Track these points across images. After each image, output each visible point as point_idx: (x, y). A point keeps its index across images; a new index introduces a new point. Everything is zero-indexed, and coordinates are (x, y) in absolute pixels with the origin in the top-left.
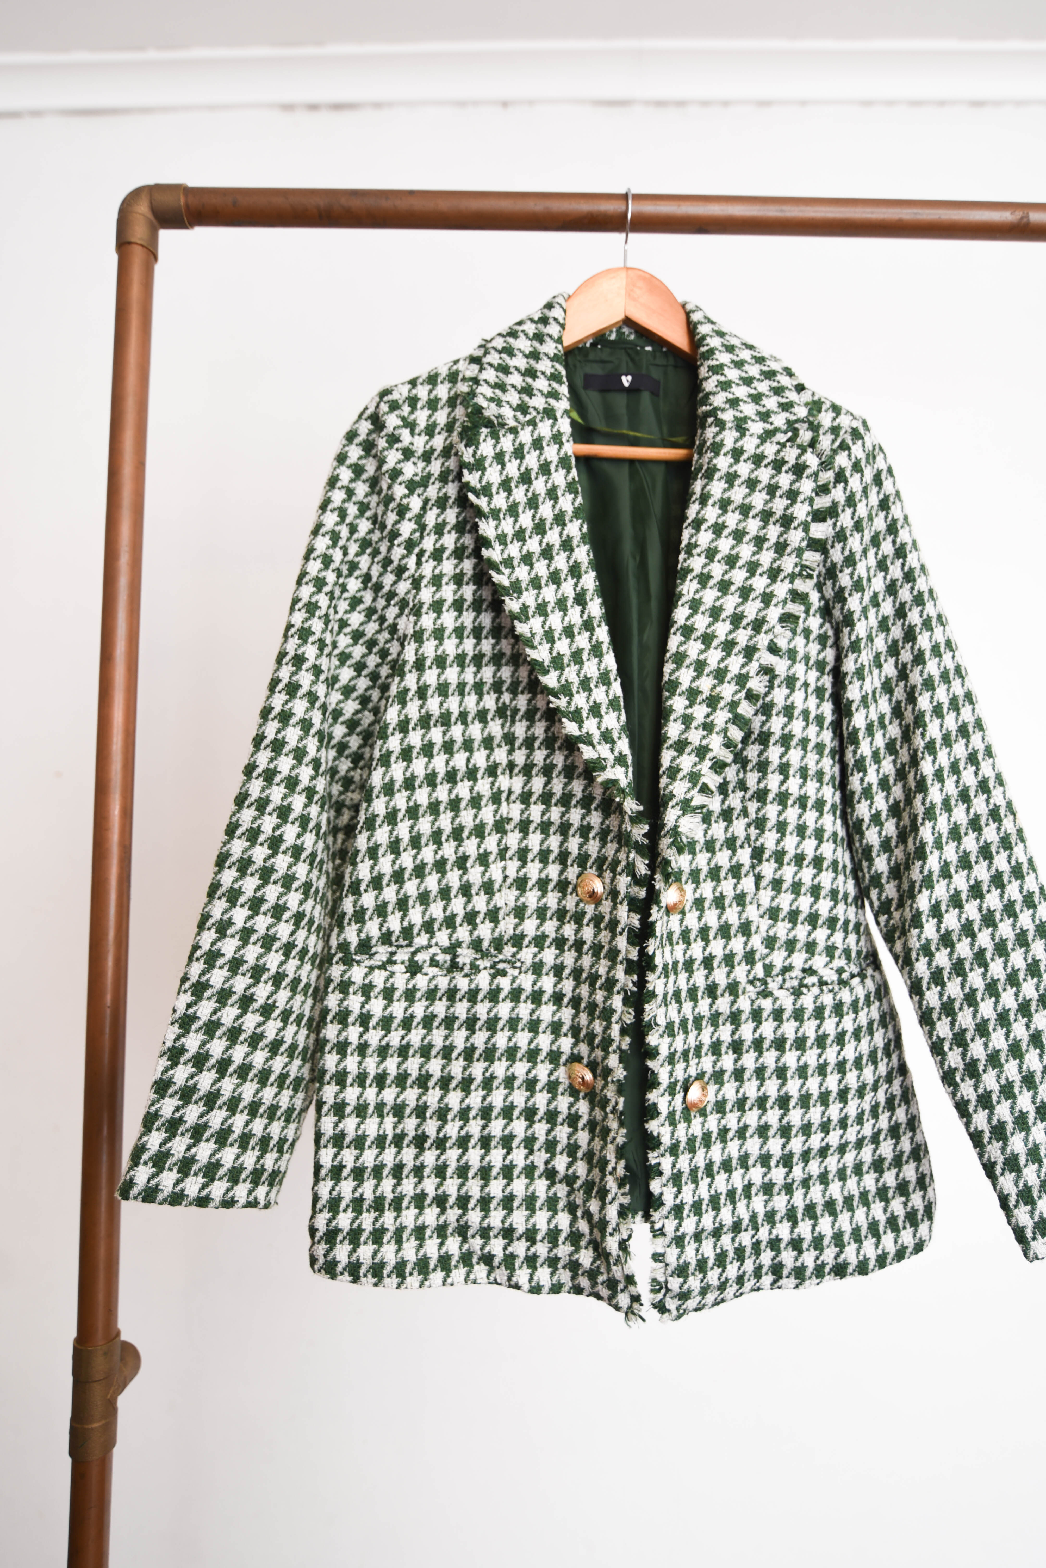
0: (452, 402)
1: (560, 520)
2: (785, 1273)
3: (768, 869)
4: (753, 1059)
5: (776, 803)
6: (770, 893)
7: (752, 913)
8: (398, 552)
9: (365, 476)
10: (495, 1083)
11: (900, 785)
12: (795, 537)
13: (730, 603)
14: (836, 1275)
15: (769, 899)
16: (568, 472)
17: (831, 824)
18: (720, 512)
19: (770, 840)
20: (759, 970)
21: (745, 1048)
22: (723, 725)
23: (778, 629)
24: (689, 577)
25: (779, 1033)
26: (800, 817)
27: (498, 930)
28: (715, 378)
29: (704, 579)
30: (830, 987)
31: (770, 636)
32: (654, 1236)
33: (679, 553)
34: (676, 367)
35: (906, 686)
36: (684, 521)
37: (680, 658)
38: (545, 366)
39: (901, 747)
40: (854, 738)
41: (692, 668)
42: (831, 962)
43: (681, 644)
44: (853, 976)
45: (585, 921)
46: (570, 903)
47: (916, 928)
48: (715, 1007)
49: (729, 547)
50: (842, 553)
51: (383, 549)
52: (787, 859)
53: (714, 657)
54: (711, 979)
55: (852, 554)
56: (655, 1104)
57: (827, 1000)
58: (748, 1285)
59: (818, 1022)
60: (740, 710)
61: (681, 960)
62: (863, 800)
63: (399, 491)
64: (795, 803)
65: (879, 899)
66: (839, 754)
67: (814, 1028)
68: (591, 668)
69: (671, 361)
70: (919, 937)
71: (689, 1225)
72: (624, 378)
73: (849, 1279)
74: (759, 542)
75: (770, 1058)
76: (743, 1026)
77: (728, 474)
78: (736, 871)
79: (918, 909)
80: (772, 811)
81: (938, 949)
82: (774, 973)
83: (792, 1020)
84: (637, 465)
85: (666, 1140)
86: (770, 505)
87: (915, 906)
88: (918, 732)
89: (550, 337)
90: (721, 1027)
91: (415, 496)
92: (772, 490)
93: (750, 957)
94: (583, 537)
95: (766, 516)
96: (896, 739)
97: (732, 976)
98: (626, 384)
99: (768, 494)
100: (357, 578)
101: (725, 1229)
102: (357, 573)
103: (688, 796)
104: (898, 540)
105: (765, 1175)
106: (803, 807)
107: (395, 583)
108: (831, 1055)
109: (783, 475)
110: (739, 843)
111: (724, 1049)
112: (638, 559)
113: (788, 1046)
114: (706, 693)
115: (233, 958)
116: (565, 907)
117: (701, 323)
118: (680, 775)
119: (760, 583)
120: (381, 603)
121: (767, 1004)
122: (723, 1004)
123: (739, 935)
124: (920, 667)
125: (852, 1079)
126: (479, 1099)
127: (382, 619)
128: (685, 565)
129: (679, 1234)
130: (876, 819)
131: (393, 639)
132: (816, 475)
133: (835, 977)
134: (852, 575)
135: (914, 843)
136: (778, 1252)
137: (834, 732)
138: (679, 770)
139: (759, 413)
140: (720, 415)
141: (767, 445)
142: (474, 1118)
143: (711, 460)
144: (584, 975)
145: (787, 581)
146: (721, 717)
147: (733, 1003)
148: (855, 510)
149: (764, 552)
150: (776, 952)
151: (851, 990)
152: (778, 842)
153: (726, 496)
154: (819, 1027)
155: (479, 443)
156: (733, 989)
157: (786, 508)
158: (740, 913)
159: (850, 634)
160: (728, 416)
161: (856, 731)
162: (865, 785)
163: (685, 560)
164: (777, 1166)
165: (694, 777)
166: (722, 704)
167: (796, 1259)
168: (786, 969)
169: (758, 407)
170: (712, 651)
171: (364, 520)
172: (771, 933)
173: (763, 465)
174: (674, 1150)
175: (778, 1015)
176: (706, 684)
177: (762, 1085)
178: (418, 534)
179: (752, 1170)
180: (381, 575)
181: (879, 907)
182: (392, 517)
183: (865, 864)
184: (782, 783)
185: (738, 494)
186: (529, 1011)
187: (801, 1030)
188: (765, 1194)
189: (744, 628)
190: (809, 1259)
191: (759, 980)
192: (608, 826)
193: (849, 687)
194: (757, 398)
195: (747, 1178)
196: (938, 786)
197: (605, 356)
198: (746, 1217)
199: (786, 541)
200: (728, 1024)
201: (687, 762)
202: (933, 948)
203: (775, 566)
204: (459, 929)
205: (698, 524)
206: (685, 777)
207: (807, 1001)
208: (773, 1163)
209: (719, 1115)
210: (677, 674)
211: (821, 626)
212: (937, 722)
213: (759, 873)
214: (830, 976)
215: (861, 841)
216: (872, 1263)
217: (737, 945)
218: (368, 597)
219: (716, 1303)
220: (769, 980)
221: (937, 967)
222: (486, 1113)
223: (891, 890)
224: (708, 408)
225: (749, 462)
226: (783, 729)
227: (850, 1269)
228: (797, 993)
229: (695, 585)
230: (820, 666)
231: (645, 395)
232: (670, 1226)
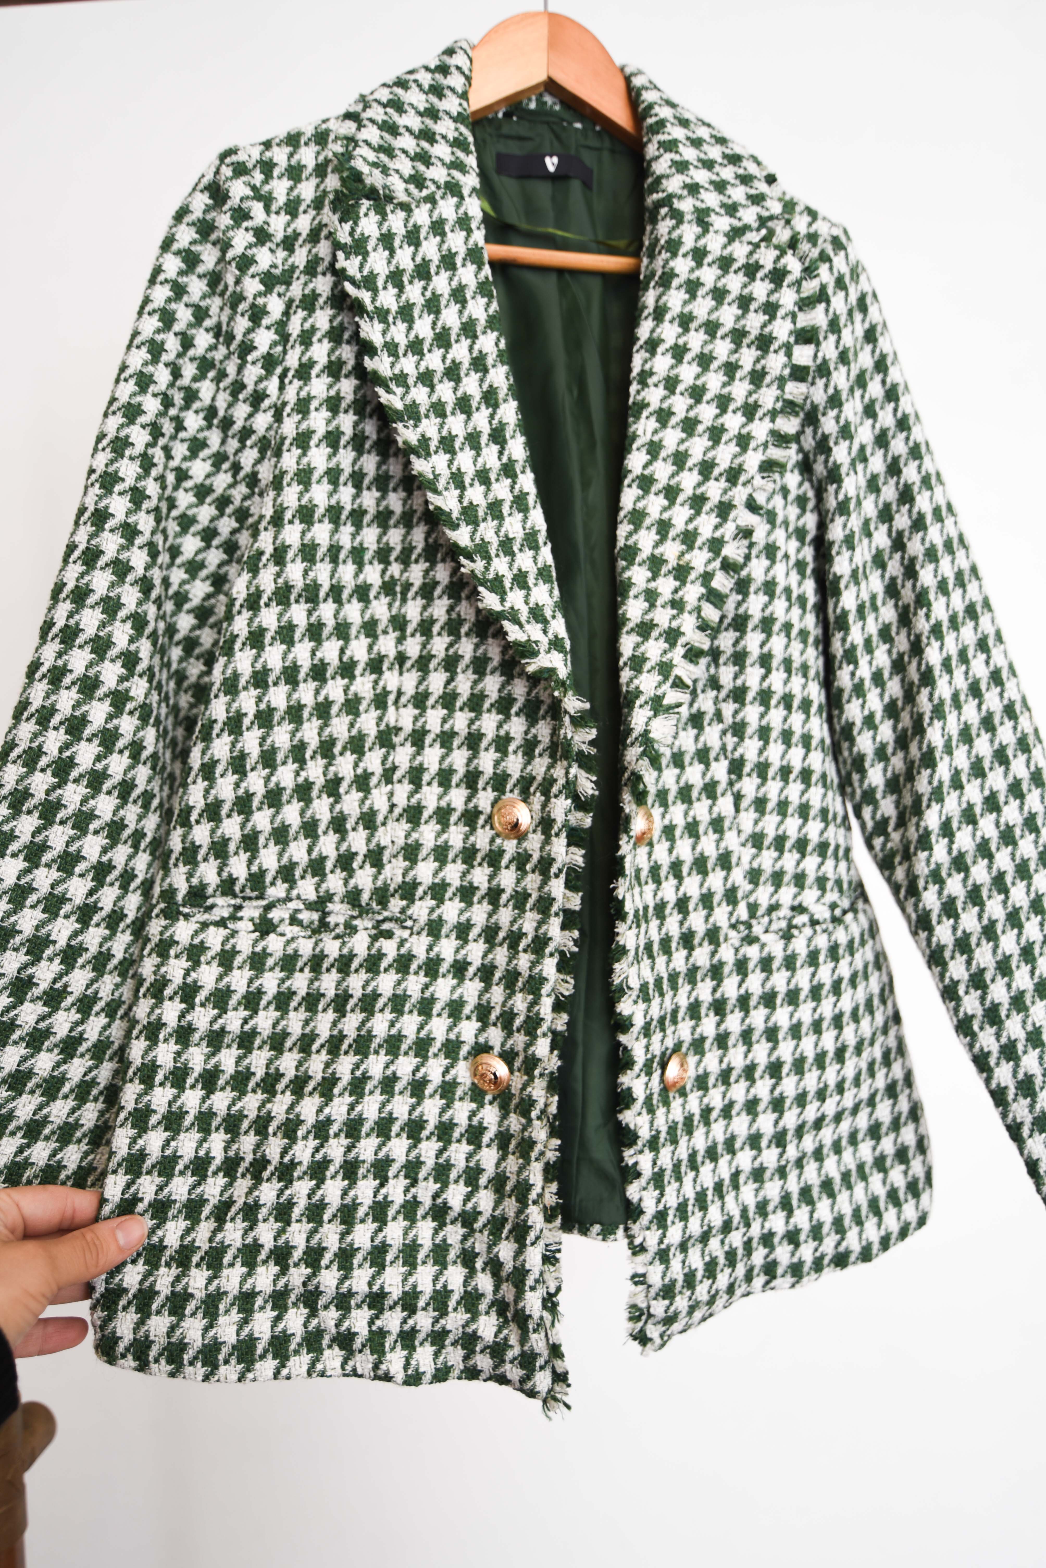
0: (321, 171)
1: (468, 329)
2: (780, 1271)
3: (749, 786)
4: (739, 1021)
5: (757, 704)
6: (752, 815)
7: (731, 840)
8: (252, 373)
9: (201, 269)
11: (897, 679)
12: (775, 363)
13: (698, 447)
14: (837, 1265)
15: (751, 823)
16: (480, 269)
17: (818, 728)
18: (680, 330)
19: (750, 749)
20: (742, 912)
21: (729, 1007)
22: (696, 603)
23: (758, 481)
24: (645, 413)
25: (768, 986)
26: (785, 720)
27: (381, 878)
28: (668, 156)
29: (664, 416)
30: (824, 926)
31: (748, 490)
32: (634, 1254)
33: (629, 383)
34: (613, 151)
35: (902, 558)
36: (634, 343)
37: (637, 517)
38: (445, 127)
39: (898, 633)
40: (842, 623)
41: (654, 530)
42: (823, 896)
43: (639, 499)
44: (845, 912)
45: (504, 862)
46: (482, 839)
47: (924, 850)
48: (691, 960)
49: (693, 376)
50: (825, 391)
51: (231, 370)
52: (771, 772)
53: (680, 515)
54: (686, 925)
55: (837, 392)
56: (629, 1090)
57: (822, 942)
58: (738, 1292)
59: (812, 969)
60: (715, 584)
61: (651, 905)
62: (854, 699)
63: (252, 286)
64: (779, 703)
65: (873, 818)
66: (825, 643)
67: (807, 977)
68: (515, 526)
69: (607, 143)
70: (928, 861)
71: (674, 1234)
72: (548, 160)
73: (851, 1270)
74: (731, 369)
75: (758, 1017)
76: (726, 982)
77: (689, 282)
78: (710, 790)
79: (926, 828)
80: (752, 713)
81: (949, 875)
82: (760, 913)
83: (783, 969)
84: (567, 276)
85: (645, 1133)
86: (743, 322)
87: (923, 824)
88: (922, 613)
89: (453, 90)
90: (700, 985)
91: (275, 295)
92: (744, 302)
93: (731, 896)
94: (500, 355)
95: (738, 336)
96: (890, 624)
97: (711, 920)
98: (551, 169)
99: (739, 307)
100: (197, 412)
101: (714, 1231)
102: (196, 405)
103: (659, 692)
104: (888, 380)
105: (755, 1158)
106: (789, 707)
107: (250, 416)
108: (827, 1009)
109: (758, 282)
110: (712, 755)
111: (703, 1011)
112: (574, 392)
113: (779, 1001)
114: (672, 562)
117: (647, 89)
118: (647, 666)
119: (733, 422)
120: (233, 445)
121: (753, 952)
122: (702, 956)
123: (718, 869)
124: (921, 534)
125: (849, 1035)
127: (236, 468)
128: (639, 398)
129: (663, 1246)
130: (869, 722)
131: (252, 494)
132: (798, 283)
133: (827, 915)
134: (837, 419)
135: (921, 748)
136: (772, 1248)
137: (817, 617)
138: (645, 660)
139: (723, 205)
140: (676, 204)
141: (736, 245)
143: (666, 262)
144: (501, 935)
145: (767, 419)
146: (692, 592)
147: (713, 954)
148: (839, 338)
149: (737, 382)
150: (761, 888)
151: (846, 928)
152: (761, 752)
153: (686, 310)
154: (813, 975)
155: (358, 218)
156: (713, 936)
157: (764, 326)
158: (718, 842)
159: (837, 493)
160: (686, 205)
161: (844, 614)
162: (856, 680)
163: (638, 392)
164: (769, 1147)
165: (665, 668)
166: (693, 576)
167: (793, 1254)
168: (773, 908)
169: (721, 197)
170: (677, 508)
171: (201, 331)
172: (755, 865)
173: (732, 269)
174: (653, 1144)
175: (766, 964)
176: (671, 550)
177: (749, 1051)
178: (279, 349)
179: (740, 1155)
180: (230, 406)
181: (874, 828)
182: (242, 324)
183: (856, 777)
184: (764, 678)
185: (702, 307)
187: (793, 981)
188: (755, 1181)
189: (717, 479)
190: (807, 1252)
191: (742, 923)
192: (535, 736)
193: (838, 559)
194: (720, 186)
195: (734, 1164)
196: (946, 677)
197: (523, 130)
198: (736, 1213)
199: (763, 368)
200: (708, 980)
201: (654, 649)
202: (944, 874)
203: (751, 400)
205: (652, 345)
206: (653, 668)
207: (799, 945)
208: (764, 1143)
209: (700, 1093)
210: (635, 537)
211: (800, 485)
212: (943, 600)
213: (739, 792)
214: (822, 912)
215: (850, 750)
216: (876, 1247)
217: (716, 881)
218: (214, 437)
219: (704, 1319)
220: (754, 922)
221: (949, 896)
222: (353, 1129)
223: (887, 807)
224: (661, 195)
225: (715, 267)
226: (763, 610)
227: (852, 1258)
228: (787, 936)
229: (653, 424)
230: (800, 534)
231: (576, 185)
232: (652, 1239)
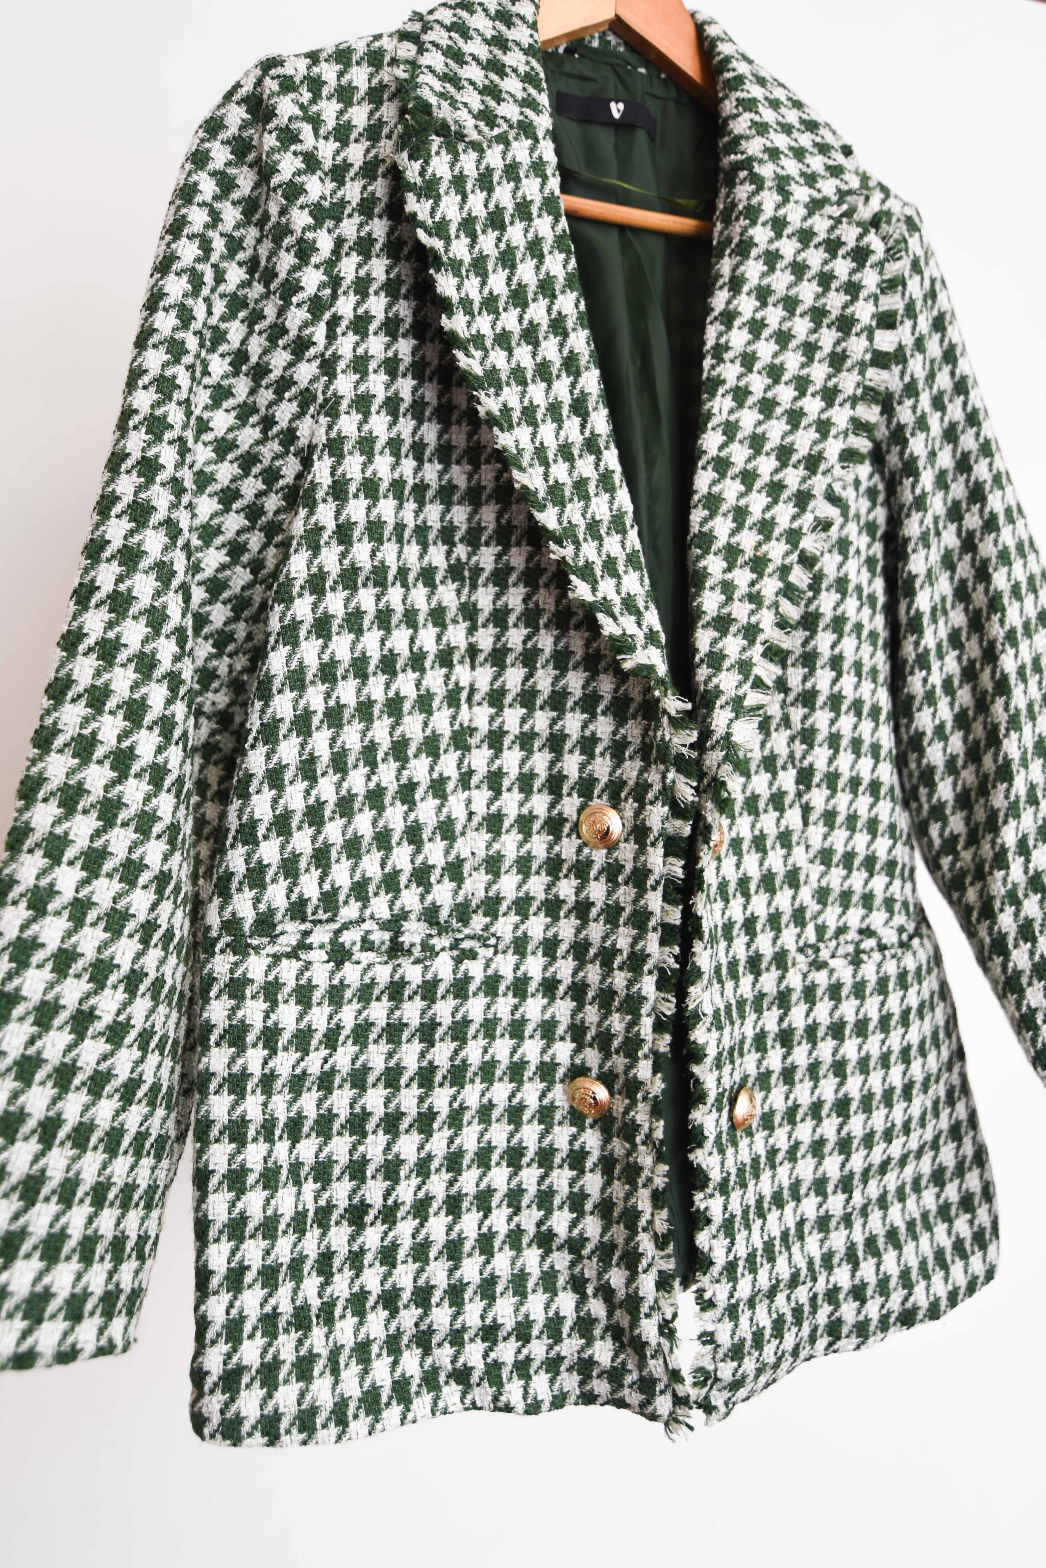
0: (375, 95)
1: (546, 287)
2: (845, 1331)
3: (818, 797)
4: (806, 1053)
5: (827, 709)
6: (822, 829)
7: (799, 856)
8: (296, 317)
9: (235, 195)
10: (467, 1117)
11: (967, 688)
12: (857, 347)
13: (776, 430)
14: (903, 1324)
15: (820, 837)
16: (557, 220)
17: (886, 737)
18: (758, 304)
19: (820, 757)
20: (810, 933)
21: (796, 1038)
22: (773, 598)
23: (838, 471)
24: (721, 391)
25: (837, 1015)
26: (855, 727)
27: (462, 892)
28: (748, 116)
29: (740, 395)
30: (893, 951)
31: (828, 479)
32: (703, 1310)
33: (702, 357)
34: (678, 103)
35: (973, 560)
36: (708, 314)
37: (713, 502)
38: (516, 60)
39: (968, 639)
40: (916, 626)
41: (730, 517)
42: (891, 918)
43: (714, 483)
44: (911, 938)
45: (593, 873)
46: (568, 848)
47: (1000, 869)
48: (758, 986)
49: (770, 354)
50: (902, 378)
51: (270, 310)
52: (841, 784)
53: (757, 502)
54: (753, 948)
55: (913, 380)
56: (701, 1126)
57: (891, 968)
58: (803, 1354)
59: (881, 997)
60: (792, 578)
61: (720, 924)
62: (925, 707)
63: (300, 219)
64: (849, 709)
65: (941, 835)
66: (893, 646)
67: (877, 1006)
68: (600, 507)
69: (673, 94)
70: (1005, 880)
71: (743, 1288)
72: (613, 105)
73: (918, 1328)
74: (810, 349)
75: (825, 1050)
76: (794, 1010)
77: (768, 253)
78: (777, 801)
79: (1003, 846)
80: (822, 719)
81: (1026, 896)
82: (827, 936)
83: (853, 997)
84: (630, 234)
85: (716, 1175)
86: (823, 301)
87: (999, 841)
88: (996, 618)
89: (522, 18)
90: (766, 1013)
91: (324, 230)
92: (825, 280)
93: (799, 917)
94: (580, 318)
95: (818, 315)
96: (960, 629)
97: (779, 942)
98: (616, 115)
99: (819, 285)
100: (222, 356)
101: (782, 1285)
102: (223, 348)
103: (740, 692)
104: (958, 372)
105: (821, 1205)
106: (859, 714)
107: (291, 365)
108: (895, 1041)
109: (839, 260)
110: (780, 763)
111: (769, 1042)
112: (638, 363)
113: (847, 1032)
114: (749, 553)
115: (60, 949)
116: (558, 855)
117: (722, 40)
118: (727, 664)
119: (812, 406)
120: (265, 396)
121: (821, 978)
122: (769, 982)
123: (786, 887)
124: (993, 535)
125: (917, 1071)
126: (445, 1142)
127: (268, 422)
128: (714, 373)
129: (733, 1301)
130: (940, 732)
131: (287, 452)
132: (881, 264)
133: (895, 939)
134: (914, 408)
135: (995, 761)
136: (837, 1305)
137: (886, 619)
138: (724, 657)
139: (803, 174)
140: (757, 169)
141: (816, 218)
142: (438, 1170)
143: (745, 229)
144: (592, 951)
145: (848, 405)
146: (770, 586)
147: (781, 979)
148: (915, 324)
149: (816, 364)
150: (829, 909)
151: (914, 953)
152: (831, 761)
153: (764, 282)
154: (883, 1004)
155: (429, 156)
156: (781, 960)
157: (845, 306)
158: (786, 857)
159: (913, 487)
160: (766, 171)
161: (919, 615)
162: (929, 687)
163: (713, 367)
164: (835, 1192)
165: (744, 667)
166: (770, 569)
167: (859, 1312)
168: (841, 930)
169: (800, 165)
170: (754, 494)
171: (234, 264)
172: (824, 883)
173: (812, 244)
174: (724, 1188)
175: (835, 991)
176: (748, 540)
177: (816, 1087)
178: (328, 291)
179: (805, 1202)
180: (266, 352)
181: (942, 846)
182: (286, 261)
183: (923, 791)
184: (835, 681)
185: (781, 281)
186: (510, 1008)
187: (863, 1010)
188: (820, 1231)
189: (795, 466)
190: (873, 1310)
191: (810, 946)
192: (625, 737)
193: (913, 557)
194: (799, 154)
195: (799, 1212)
196: (1021, 687)
197: (586, 69)
198: (803, 1265)
199: (844, 351)
200: (775, 1008)
201: (732, 645)
202: (1020, 895)
203: (830, 384)
204: (404, 893)
205: (728, 318)
206: (732, 666)
207: (869, 971)
208: (830, 1189)
209: (766, 1133)
210: (711, 524)
211: (871, 476)
212: (1016, 605)
213: (807, 804)
214: (890, 936)
215: (919, 762)
216: (944, 1303)
217: (784, 900)
218: (242, 387)
219: (767, 1385)
220: (822, 945)
221: (1026, 918)
222: (454, 1162)
223: (956, 824)
224: (739, 157)
225: (795, 239)
226: (835, 609)
227: (920, 1315)
228: (856, 960)
229: (728, 403)
230: (870, 528)
231: (641, 136)
232: (720, 1293)
